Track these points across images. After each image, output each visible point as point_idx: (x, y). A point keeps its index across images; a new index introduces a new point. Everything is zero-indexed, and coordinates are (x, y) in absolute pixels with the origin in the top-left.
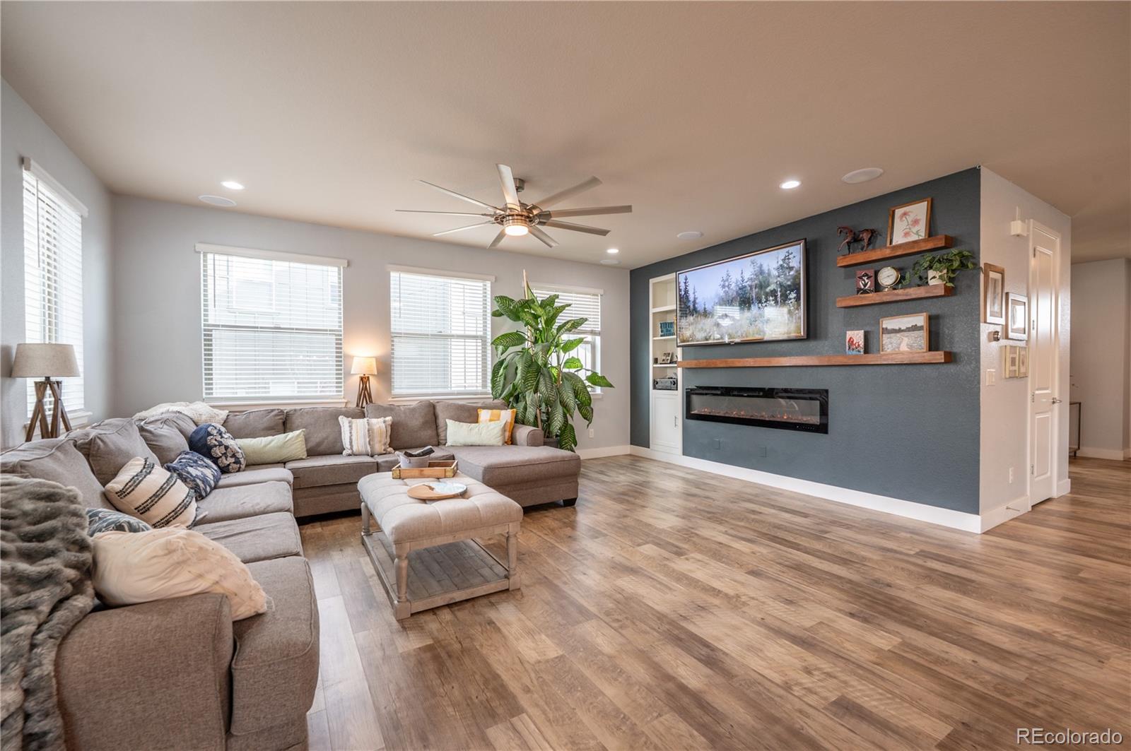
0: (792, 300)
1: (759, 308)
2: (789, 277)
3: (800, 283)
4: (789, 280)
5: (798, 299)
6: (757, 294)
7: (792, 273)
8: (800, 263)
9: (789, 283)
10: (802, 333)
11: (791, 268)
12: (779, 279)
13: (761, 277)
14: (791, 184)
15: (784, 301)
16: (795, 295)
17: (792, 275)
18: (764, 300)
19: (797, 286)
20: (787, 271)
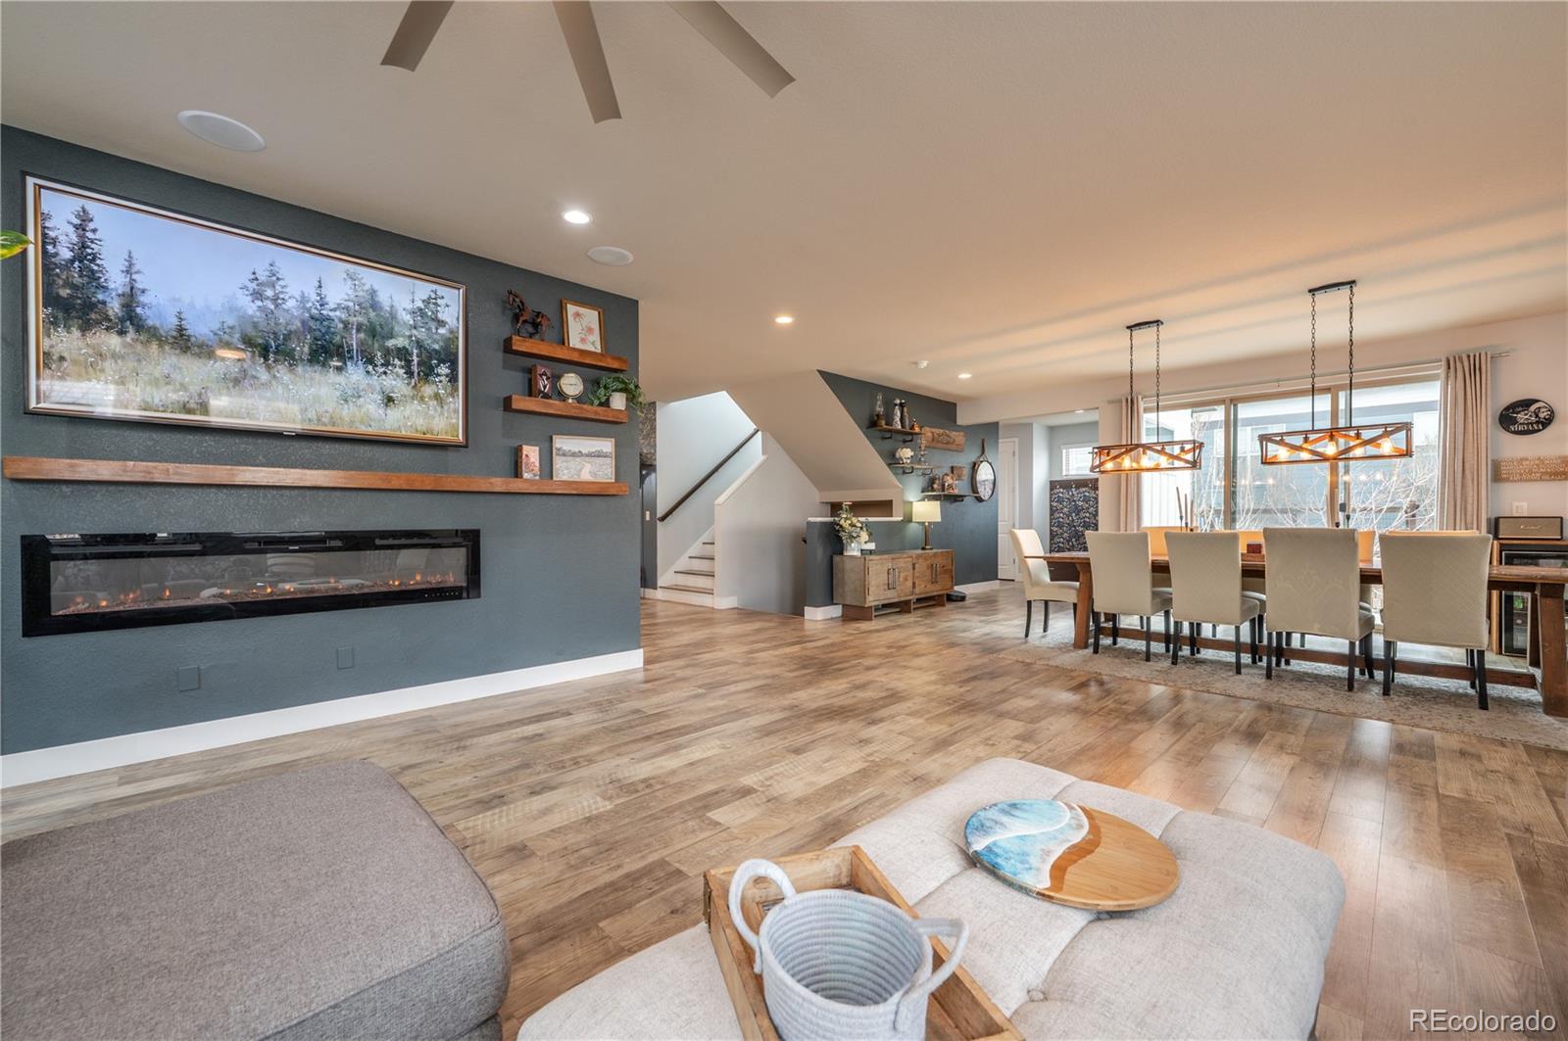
0: (443, 378)
1: (368, 372)
2: (438, 337)
3: (457, 352)
4: (435, 341)
5: (453, 378)
6: (361, 343)
7: (442, 331)
8: (458, 319)
9: (437, 347)
10: (461, 438)
11: (441, 323)
12: (414, 332)
13: (372, 314)
14: (576, 217)
15: (427, 375)
16: (448, 371)
17: (442, 335)
18: (379, 360)
19: (452, 357)
20: (433, 325)
